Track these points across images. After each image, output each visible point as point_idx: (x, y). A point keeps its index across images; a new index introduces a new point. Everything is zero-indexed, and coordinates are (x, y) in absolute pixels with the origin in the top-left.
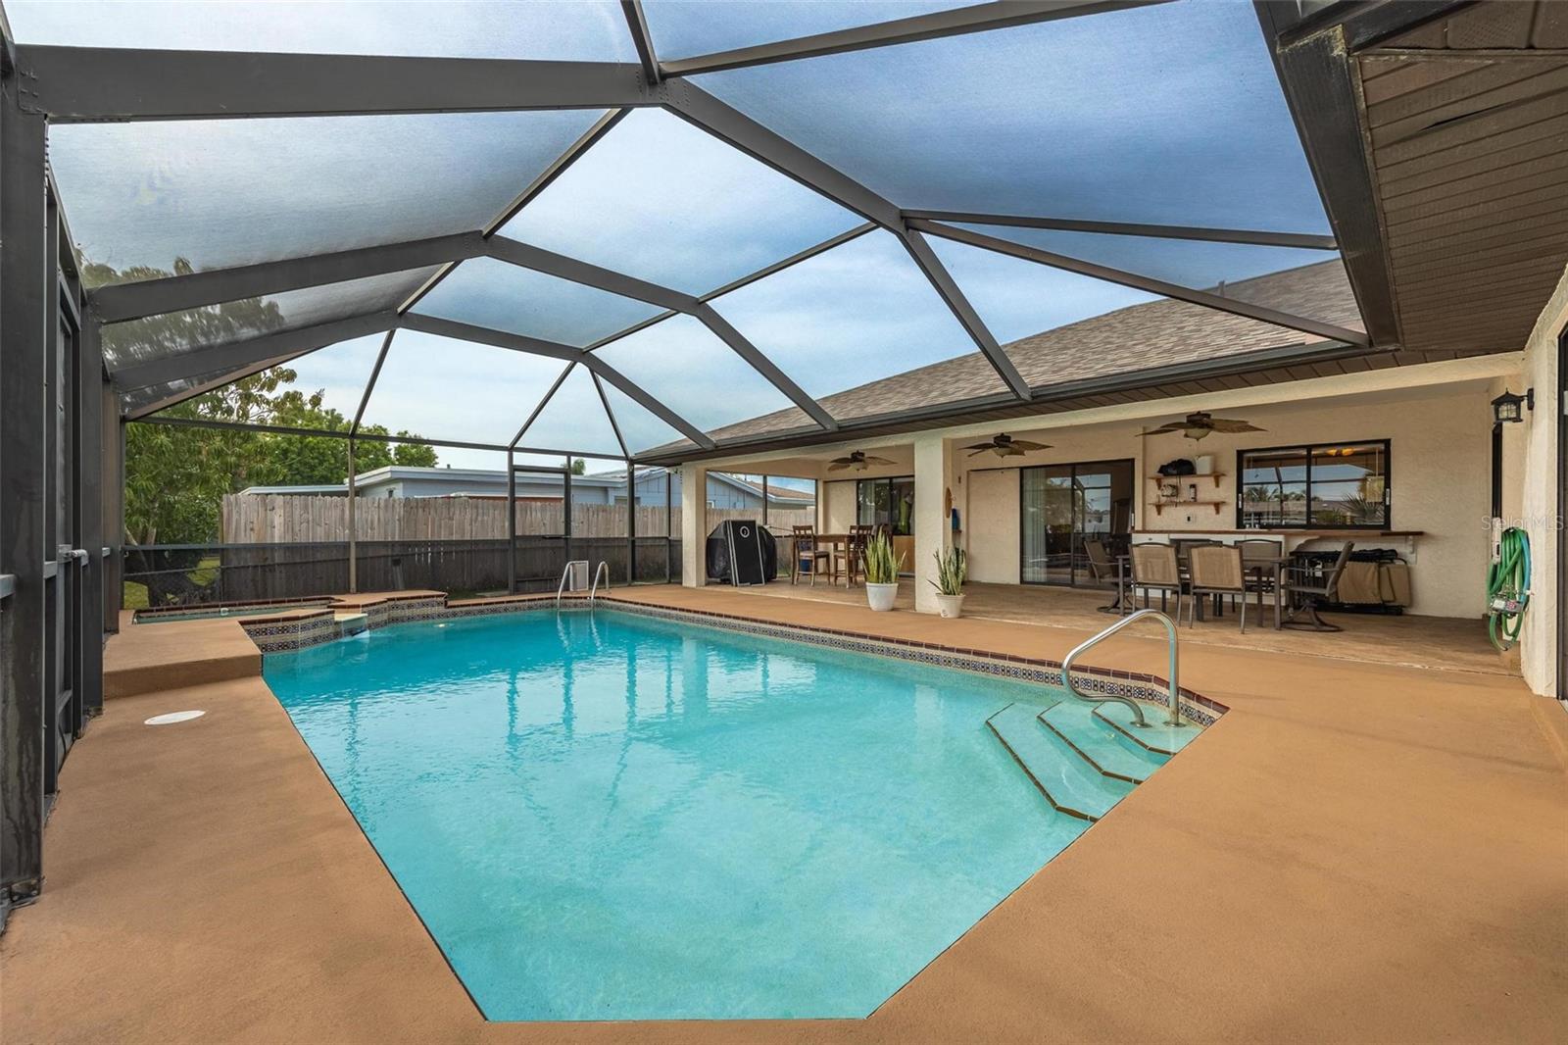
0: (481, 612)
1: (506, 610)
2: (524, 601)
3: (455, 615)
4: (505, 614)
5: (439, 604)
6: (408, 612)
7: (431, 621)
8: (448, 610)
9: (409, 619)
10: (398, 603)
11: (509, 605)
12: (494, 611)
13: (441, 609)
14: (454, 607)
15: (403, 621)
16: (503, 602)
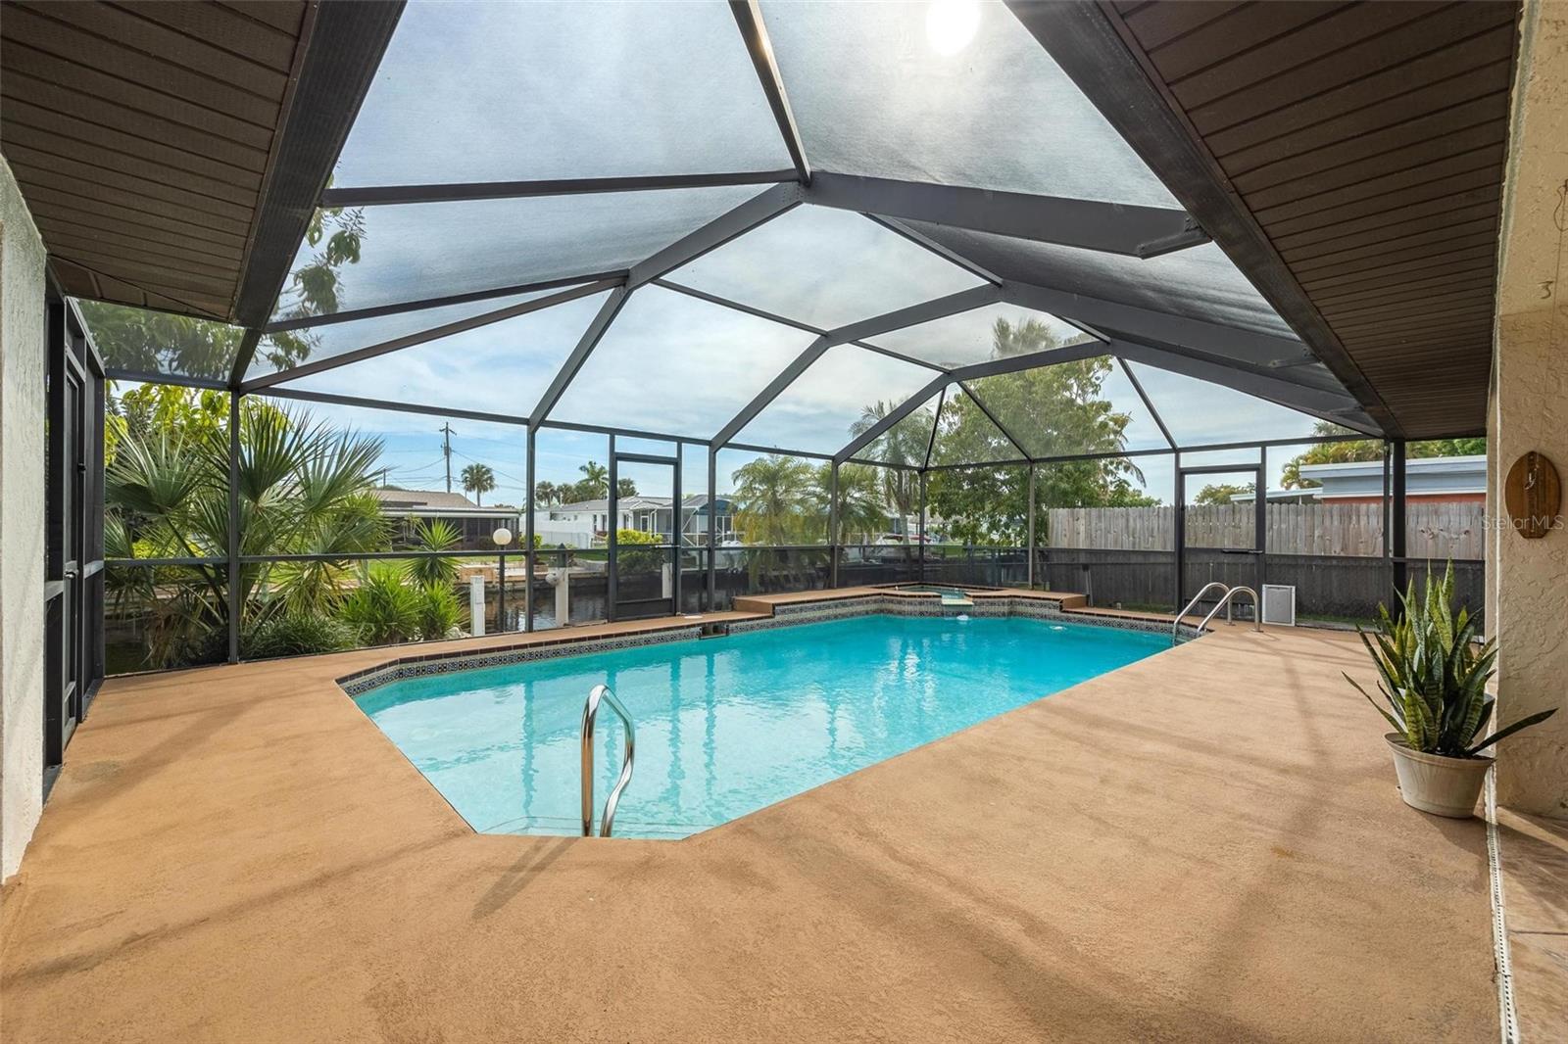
0: (1094, 622)
1: (1120, 625)
2: (1142, 619)
3: (1068, 619)
4: (1118, 629)
5: (1055, 607)
6: (1030, 610)
7: (1048, 621)
8: (1063, 614)
9: (1032, 616)
10: (1023, 600)
11: (1123, 620)
12: (1107, 624)
13: (1057, 612)
14: (1068, 612)
15: (1026, 617)
16: (1117, 617)
